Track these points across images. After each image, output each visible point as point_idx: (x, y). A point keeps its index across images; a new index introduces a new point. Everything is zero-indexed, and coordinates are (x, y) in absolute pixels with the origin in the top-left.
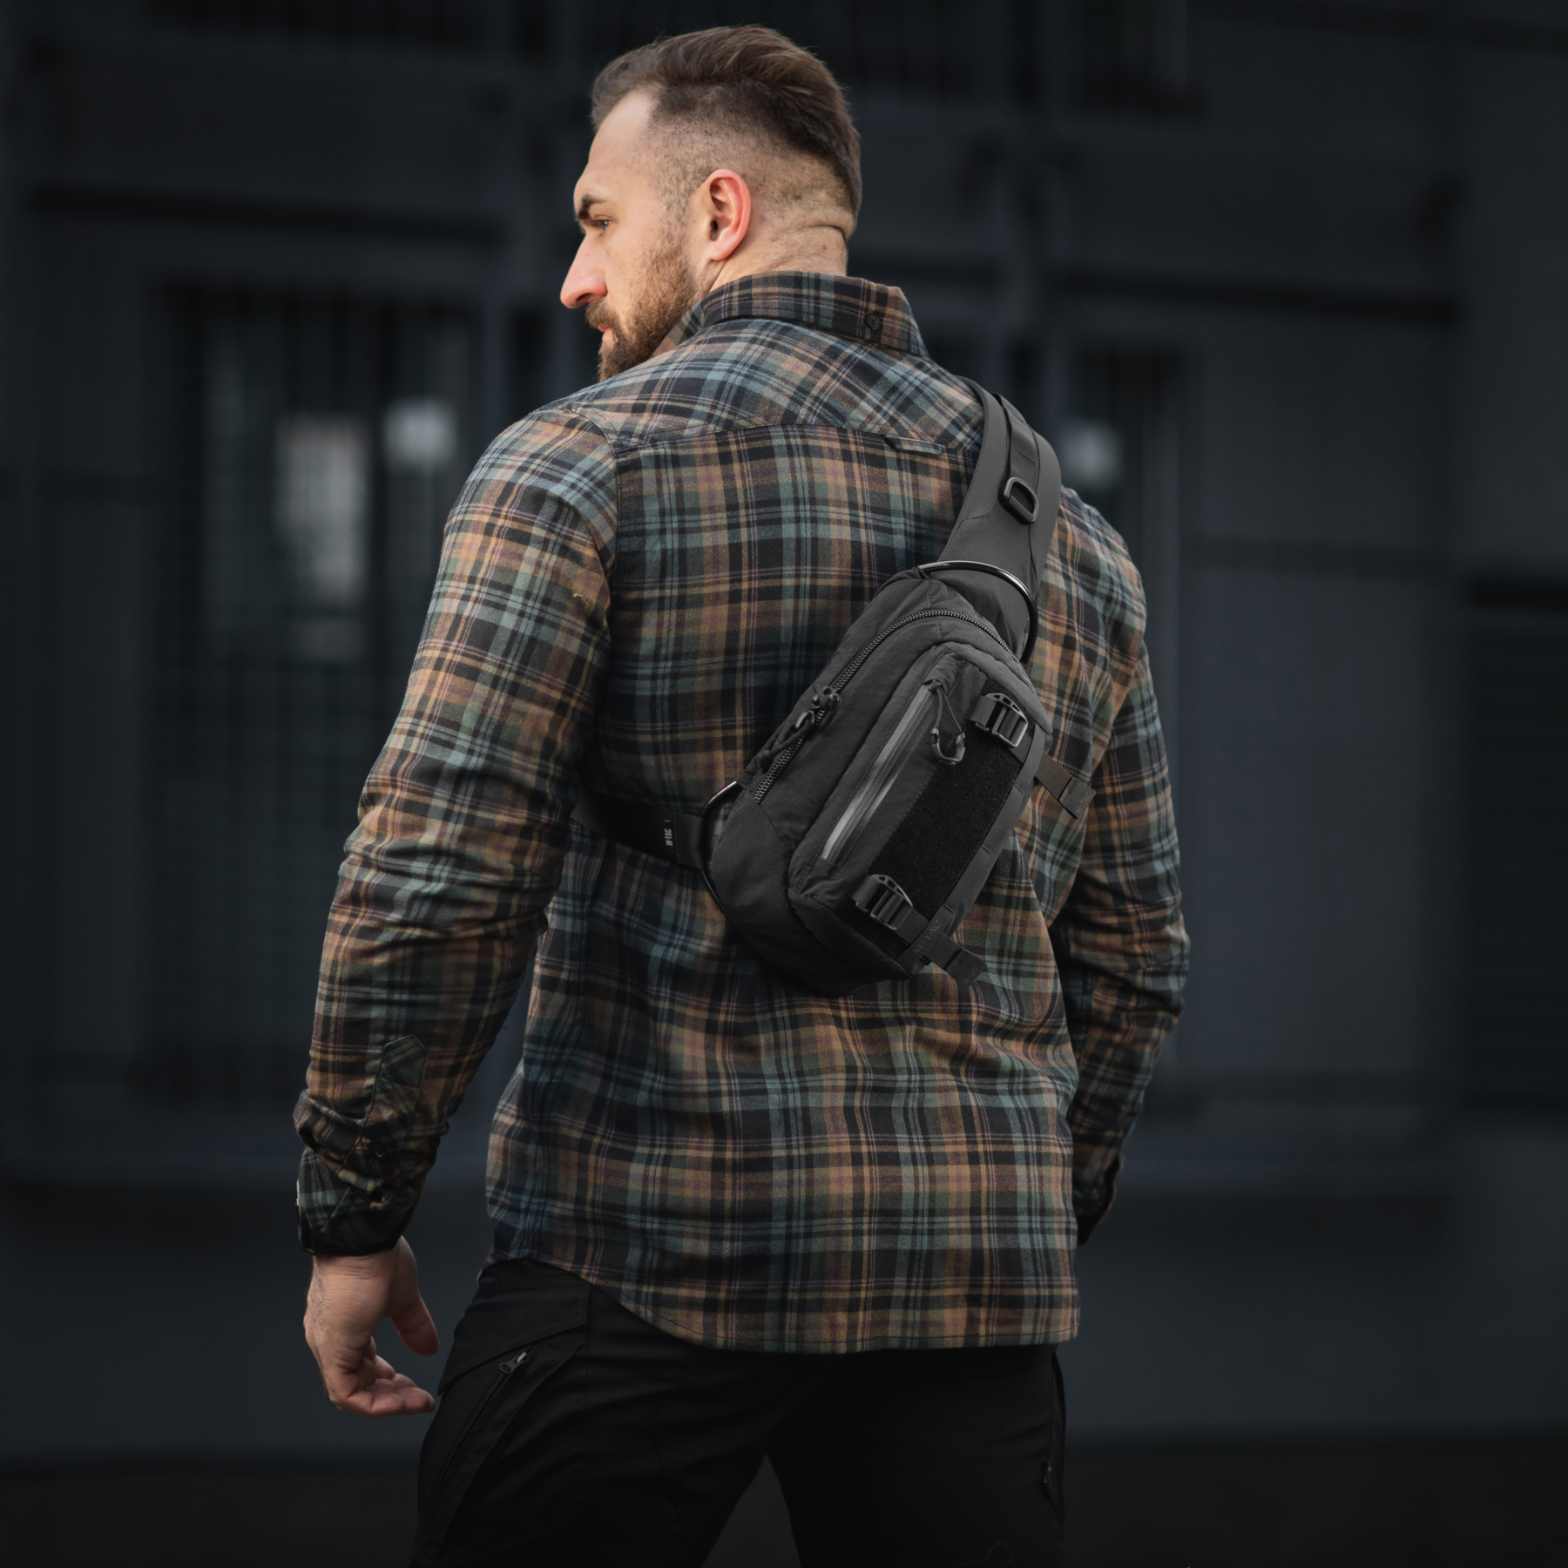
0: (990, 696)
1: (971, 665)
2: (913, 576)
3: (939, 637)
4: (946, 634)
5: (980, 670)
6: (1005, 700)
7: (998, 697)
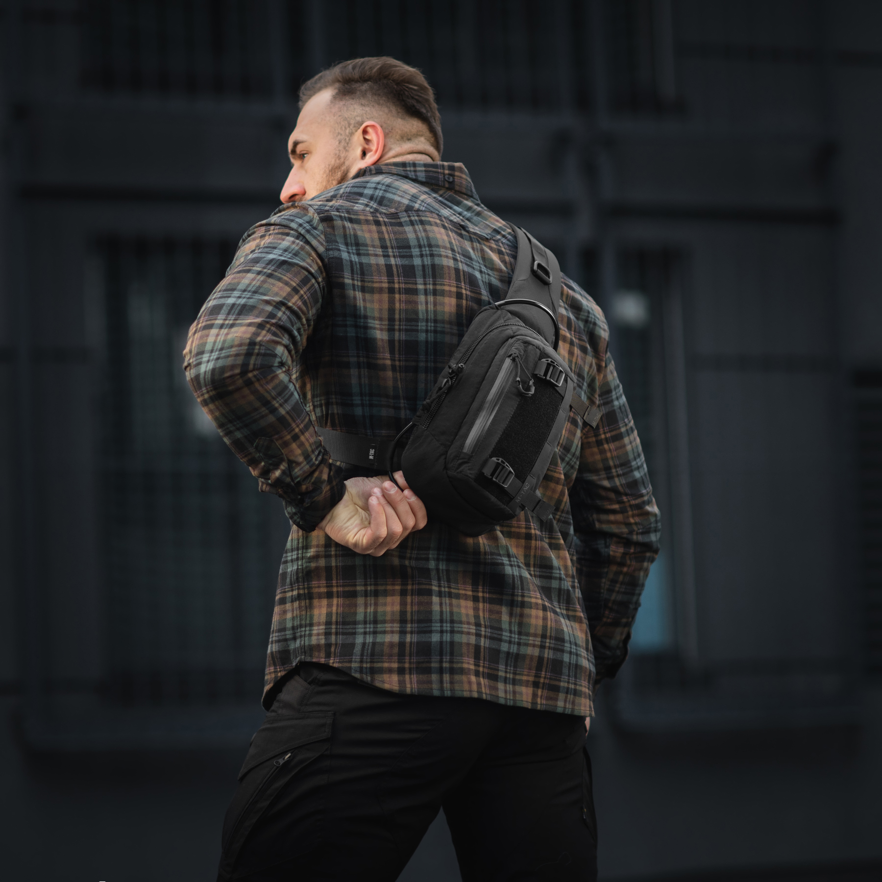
0: (544, 360)
1: (531, 346)
2: (492, 308)
3: (512, 334)
4: (515, 333)
5: (537, 348)
6: (551, 361)
7: (548, 360)
